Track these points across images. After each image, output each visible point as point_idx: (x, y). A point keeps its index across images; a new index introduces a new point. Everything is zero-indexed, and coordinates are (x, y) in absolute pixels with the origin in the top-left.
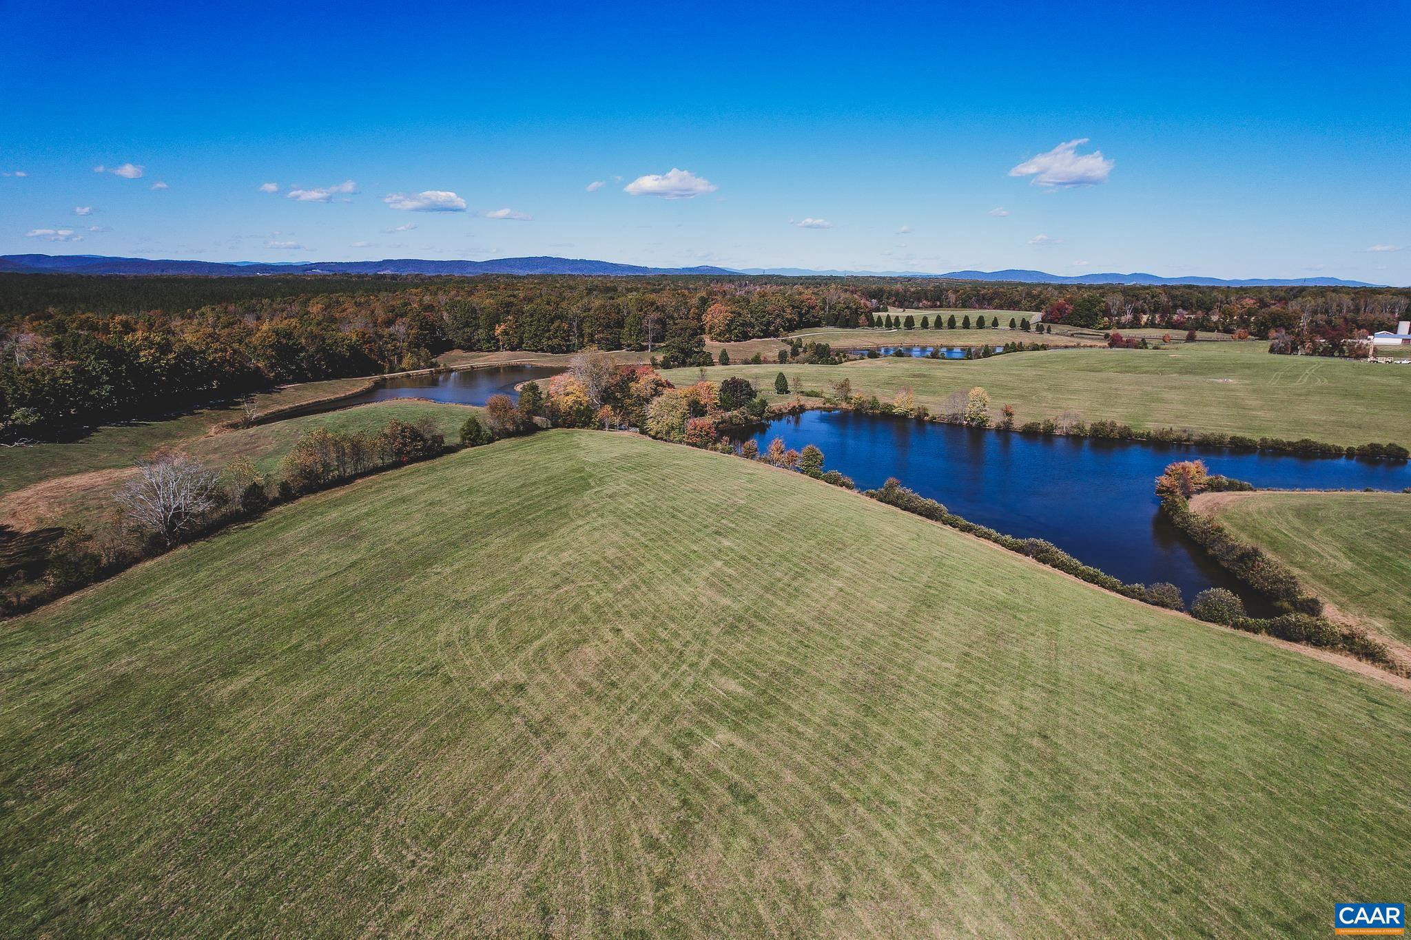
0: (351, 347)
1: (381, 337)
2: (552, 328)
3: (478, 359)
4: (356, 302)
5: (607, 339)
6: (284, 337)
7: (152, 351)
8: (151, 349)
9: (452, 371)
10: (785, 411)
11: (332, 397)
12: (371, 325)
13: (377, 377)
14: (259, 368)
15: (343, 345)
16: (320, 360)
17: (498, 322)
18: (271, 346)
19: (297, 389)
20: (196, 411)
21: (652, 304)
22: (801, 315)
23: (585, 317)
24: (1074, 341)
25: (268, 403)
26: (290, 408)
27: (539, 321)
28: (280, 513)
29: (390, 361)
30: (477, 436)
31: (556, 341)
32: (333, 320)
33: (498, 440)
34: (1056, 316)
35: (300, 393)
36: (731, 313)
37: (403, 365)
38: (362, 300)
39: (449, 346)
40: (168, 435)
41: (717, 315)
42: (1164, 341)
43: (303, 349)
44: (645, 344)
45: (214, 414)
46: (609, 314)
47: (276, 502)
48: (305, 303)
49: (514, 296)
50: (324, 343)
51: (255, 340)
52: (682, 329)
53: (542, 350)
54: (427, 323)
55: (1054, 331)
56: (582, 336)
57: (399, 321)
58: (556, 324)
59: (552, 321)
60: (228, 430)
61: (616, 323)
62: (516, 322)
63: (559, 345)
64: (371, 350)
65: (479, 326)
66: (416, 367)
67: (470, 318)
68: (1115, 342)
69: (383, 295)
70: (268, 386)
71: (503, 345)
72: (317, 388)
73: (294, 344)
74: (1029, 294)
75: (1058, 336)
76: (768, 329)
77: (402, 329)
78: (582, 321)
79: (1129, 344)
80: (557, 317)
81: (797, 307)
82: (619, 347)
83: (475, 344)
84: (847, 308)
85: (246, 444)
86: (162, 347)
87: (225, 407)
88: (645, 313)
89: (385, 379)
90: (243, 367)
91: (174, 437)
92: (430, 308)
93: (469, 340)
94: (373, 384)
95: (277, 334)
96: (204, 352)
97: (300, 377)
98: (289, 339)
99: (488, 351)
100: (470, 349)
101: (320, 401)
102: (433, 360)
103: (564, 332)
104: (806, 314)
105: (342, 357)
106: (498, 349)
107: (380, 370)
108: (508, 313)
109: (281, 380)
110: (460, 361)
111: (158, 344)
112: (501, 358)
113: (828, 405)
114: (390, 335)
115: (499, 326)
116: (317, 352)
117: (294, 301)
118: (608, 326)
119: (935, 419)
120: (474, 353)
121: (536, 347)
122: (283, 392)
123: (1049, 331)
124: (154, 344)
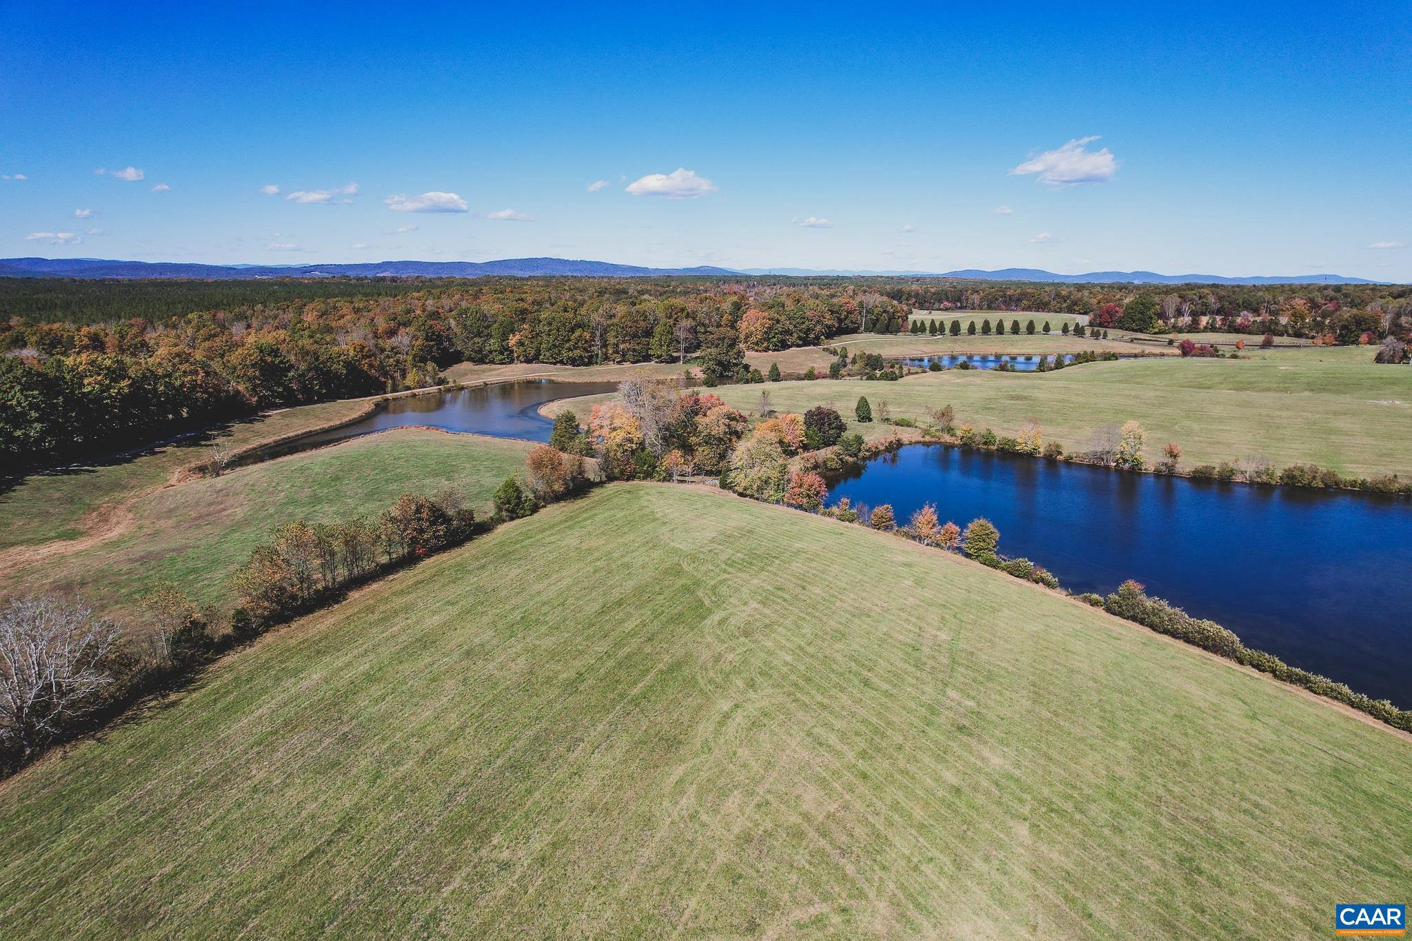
0: (348, 364)
1: (383, 350)
2: (572, 337)
3: (490, 373)
4: (354, 308)
5: (634, 350)
6: (269, 355)
7: (99, 378)
8: (99, 375)
9: (462, 388)
10: (882, 448)
11: (326, 426)
12: (370, 336)
13: (378, 398)
14: (238, 392)
15: (338, 362)
16: (312, 378)
17: (513, 331)
18: (253, 366)
19: (284, 416)
20: (157, 450)
21: (683, 310)
22: (840, 321)
23: (609, 326)
24: (1136, 348)
25: (248, 435)
26: (275, 442)
27: (558, 330)
28: (230, 668)
29: (393, 378)
30: (517, 505)
31: (577, 352)
32: (329, 330)
33: (544, 507)
34: (1105, 320)
35: (287, 421)
36: (769, 319)
37: (408, 382)
38: (361, 305)
39: (457, 358)
40: (118, 486)
41: (753, 321)
42: (1238, 348)
43: (292, 366)
44: (675, 354)
45: (180, 452)
46: (636, 322)
47: (226, 644)
48: (300, 310)
49: (522, 300)
50: (317, 359)
51: (234, 358)
52: (719, 339)
53: (562, 362)
54: (433, 333)
55: (1110, 336)
56: (605, 345)
57: (402, 330)
58: (578, 333)
59: (572, 330)
60: (195, 476)
61: (644, 332)
62: (532, 331)
63: (581, 357)
64: (371, 366)
65: (491, 336)
66: (422, 385)
67: (482, 327)
68: (1187, 349)
69: (382, 300)
70: (248, 413)
71: (518, 357)
72: (307, 415)
73: (281, 362)
74: (1058, 295)
75: (1115, 341)
76: (807, 337)
77: (406, 340)
78: (605, 331)
79: (1203, 352)
80: (578, 326)
81: (837, 312)
82: (647, 358)
83: (486, 356)
84: (885, 311)
85: (210, 504)
86: (114, 372)
87: (194, 442)
88: (676, 320)
89: (387, 400)
90: (219, 391)
91: (124, 487)
92: (435, 315)
93: (480, 351)
94: (373, 406)
95: (261, 351)
96: (169, 375)
97: (291, 400)
98: (276, 356)
99: (501, 364)
100: (481, 361)
101: (311, 432)
102: (442, 375)
103: (586, 342)
104: (845, 319)
105: (337, 376)
106: (512, 362)
107: (381, 389)
108: (523, 320)
109: (267, 405)
110: (468, 375)
111: (108, 368)
112: (516, 372)
113: (927, 438)
114: (393, 349)
115: (514, 336)
116: (310, 370)
117: (288, 307)
118: (635, 336)
119: (1072, 458)
120: (485, 366)
121: (555, 359)
122: (267, 421)
123: (1105, 336)
124: (102, 370)
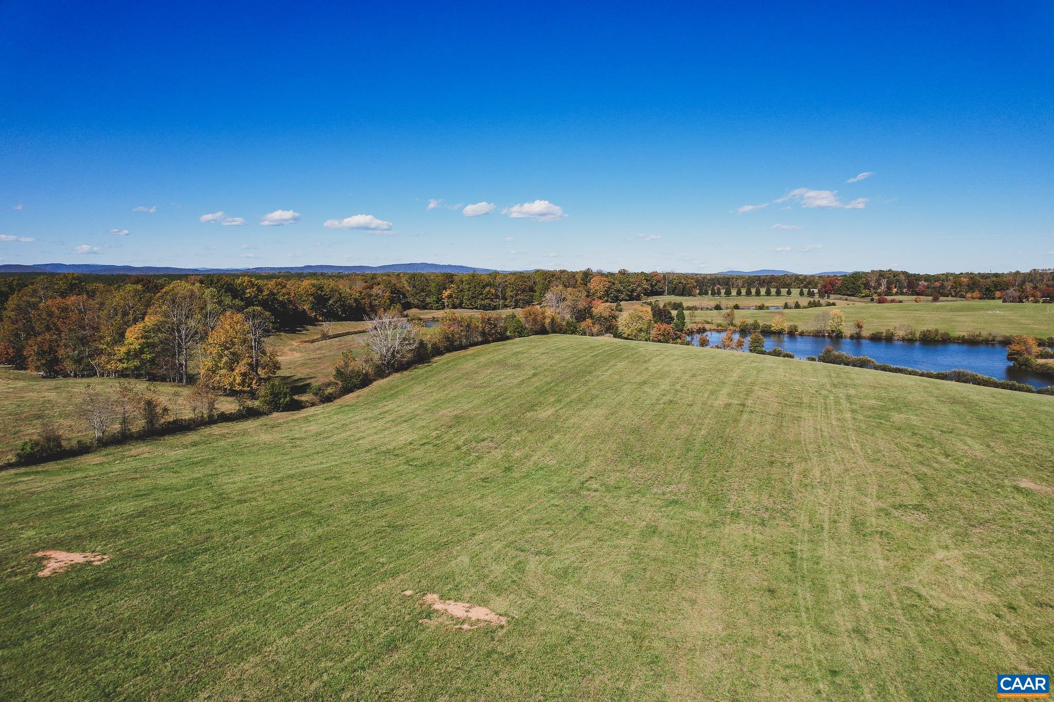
0: (355, 300)
2: (484, 292)
5: (524, 300)
6: (319, 290)
14: (305, 310)
15: (351, 299)
17: (445, 289)
18: (312, 295)
23: (507, 284)
27: (475, 288)
31: (487, 302)
34: (828, 291)
36: (609, 282)
39: (411, 305)
41: (598, 283)
42: (916, 301)
43: (330, 298)
46: (523, 282)
50: (340, 296)
53: (476, 308)
54: (395, 289)
55: (831, 297)
57: (376, 287)
58: (487, 289)
59: (484, 287)
61: (528, 289)
62: (458, 288)
63: (489, 304)
65: (431, 292)
67: (425, 286)
68: (882, 302)
71: (448, 305)
73: (325, 295)
75: (836, 300)
76: (632, 295)
78: (505, 287)
79: (893, 302)
80: (488, 284)
83: (427, 304)
88: (549, 282)
93: (423, 301)
99: (437, 310)
100: (424, 307)
102: (405, 313)
103: (493, 294)
105: (350, 306)
106: (443, 308)
108: (452, 282)
113: (720, 328)
114: (376, 295)
115: (446, 291)
118: (524, 291)
119: (803, 333)
120: (426, 311)
121: (472, 305)
123: (828, 298)
